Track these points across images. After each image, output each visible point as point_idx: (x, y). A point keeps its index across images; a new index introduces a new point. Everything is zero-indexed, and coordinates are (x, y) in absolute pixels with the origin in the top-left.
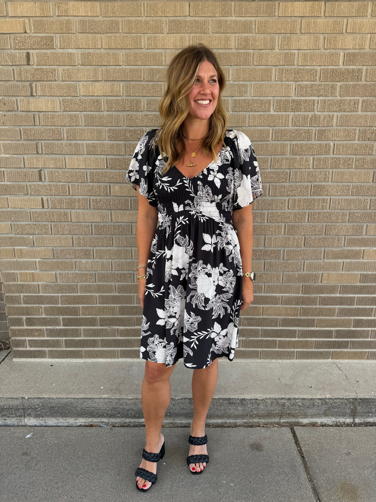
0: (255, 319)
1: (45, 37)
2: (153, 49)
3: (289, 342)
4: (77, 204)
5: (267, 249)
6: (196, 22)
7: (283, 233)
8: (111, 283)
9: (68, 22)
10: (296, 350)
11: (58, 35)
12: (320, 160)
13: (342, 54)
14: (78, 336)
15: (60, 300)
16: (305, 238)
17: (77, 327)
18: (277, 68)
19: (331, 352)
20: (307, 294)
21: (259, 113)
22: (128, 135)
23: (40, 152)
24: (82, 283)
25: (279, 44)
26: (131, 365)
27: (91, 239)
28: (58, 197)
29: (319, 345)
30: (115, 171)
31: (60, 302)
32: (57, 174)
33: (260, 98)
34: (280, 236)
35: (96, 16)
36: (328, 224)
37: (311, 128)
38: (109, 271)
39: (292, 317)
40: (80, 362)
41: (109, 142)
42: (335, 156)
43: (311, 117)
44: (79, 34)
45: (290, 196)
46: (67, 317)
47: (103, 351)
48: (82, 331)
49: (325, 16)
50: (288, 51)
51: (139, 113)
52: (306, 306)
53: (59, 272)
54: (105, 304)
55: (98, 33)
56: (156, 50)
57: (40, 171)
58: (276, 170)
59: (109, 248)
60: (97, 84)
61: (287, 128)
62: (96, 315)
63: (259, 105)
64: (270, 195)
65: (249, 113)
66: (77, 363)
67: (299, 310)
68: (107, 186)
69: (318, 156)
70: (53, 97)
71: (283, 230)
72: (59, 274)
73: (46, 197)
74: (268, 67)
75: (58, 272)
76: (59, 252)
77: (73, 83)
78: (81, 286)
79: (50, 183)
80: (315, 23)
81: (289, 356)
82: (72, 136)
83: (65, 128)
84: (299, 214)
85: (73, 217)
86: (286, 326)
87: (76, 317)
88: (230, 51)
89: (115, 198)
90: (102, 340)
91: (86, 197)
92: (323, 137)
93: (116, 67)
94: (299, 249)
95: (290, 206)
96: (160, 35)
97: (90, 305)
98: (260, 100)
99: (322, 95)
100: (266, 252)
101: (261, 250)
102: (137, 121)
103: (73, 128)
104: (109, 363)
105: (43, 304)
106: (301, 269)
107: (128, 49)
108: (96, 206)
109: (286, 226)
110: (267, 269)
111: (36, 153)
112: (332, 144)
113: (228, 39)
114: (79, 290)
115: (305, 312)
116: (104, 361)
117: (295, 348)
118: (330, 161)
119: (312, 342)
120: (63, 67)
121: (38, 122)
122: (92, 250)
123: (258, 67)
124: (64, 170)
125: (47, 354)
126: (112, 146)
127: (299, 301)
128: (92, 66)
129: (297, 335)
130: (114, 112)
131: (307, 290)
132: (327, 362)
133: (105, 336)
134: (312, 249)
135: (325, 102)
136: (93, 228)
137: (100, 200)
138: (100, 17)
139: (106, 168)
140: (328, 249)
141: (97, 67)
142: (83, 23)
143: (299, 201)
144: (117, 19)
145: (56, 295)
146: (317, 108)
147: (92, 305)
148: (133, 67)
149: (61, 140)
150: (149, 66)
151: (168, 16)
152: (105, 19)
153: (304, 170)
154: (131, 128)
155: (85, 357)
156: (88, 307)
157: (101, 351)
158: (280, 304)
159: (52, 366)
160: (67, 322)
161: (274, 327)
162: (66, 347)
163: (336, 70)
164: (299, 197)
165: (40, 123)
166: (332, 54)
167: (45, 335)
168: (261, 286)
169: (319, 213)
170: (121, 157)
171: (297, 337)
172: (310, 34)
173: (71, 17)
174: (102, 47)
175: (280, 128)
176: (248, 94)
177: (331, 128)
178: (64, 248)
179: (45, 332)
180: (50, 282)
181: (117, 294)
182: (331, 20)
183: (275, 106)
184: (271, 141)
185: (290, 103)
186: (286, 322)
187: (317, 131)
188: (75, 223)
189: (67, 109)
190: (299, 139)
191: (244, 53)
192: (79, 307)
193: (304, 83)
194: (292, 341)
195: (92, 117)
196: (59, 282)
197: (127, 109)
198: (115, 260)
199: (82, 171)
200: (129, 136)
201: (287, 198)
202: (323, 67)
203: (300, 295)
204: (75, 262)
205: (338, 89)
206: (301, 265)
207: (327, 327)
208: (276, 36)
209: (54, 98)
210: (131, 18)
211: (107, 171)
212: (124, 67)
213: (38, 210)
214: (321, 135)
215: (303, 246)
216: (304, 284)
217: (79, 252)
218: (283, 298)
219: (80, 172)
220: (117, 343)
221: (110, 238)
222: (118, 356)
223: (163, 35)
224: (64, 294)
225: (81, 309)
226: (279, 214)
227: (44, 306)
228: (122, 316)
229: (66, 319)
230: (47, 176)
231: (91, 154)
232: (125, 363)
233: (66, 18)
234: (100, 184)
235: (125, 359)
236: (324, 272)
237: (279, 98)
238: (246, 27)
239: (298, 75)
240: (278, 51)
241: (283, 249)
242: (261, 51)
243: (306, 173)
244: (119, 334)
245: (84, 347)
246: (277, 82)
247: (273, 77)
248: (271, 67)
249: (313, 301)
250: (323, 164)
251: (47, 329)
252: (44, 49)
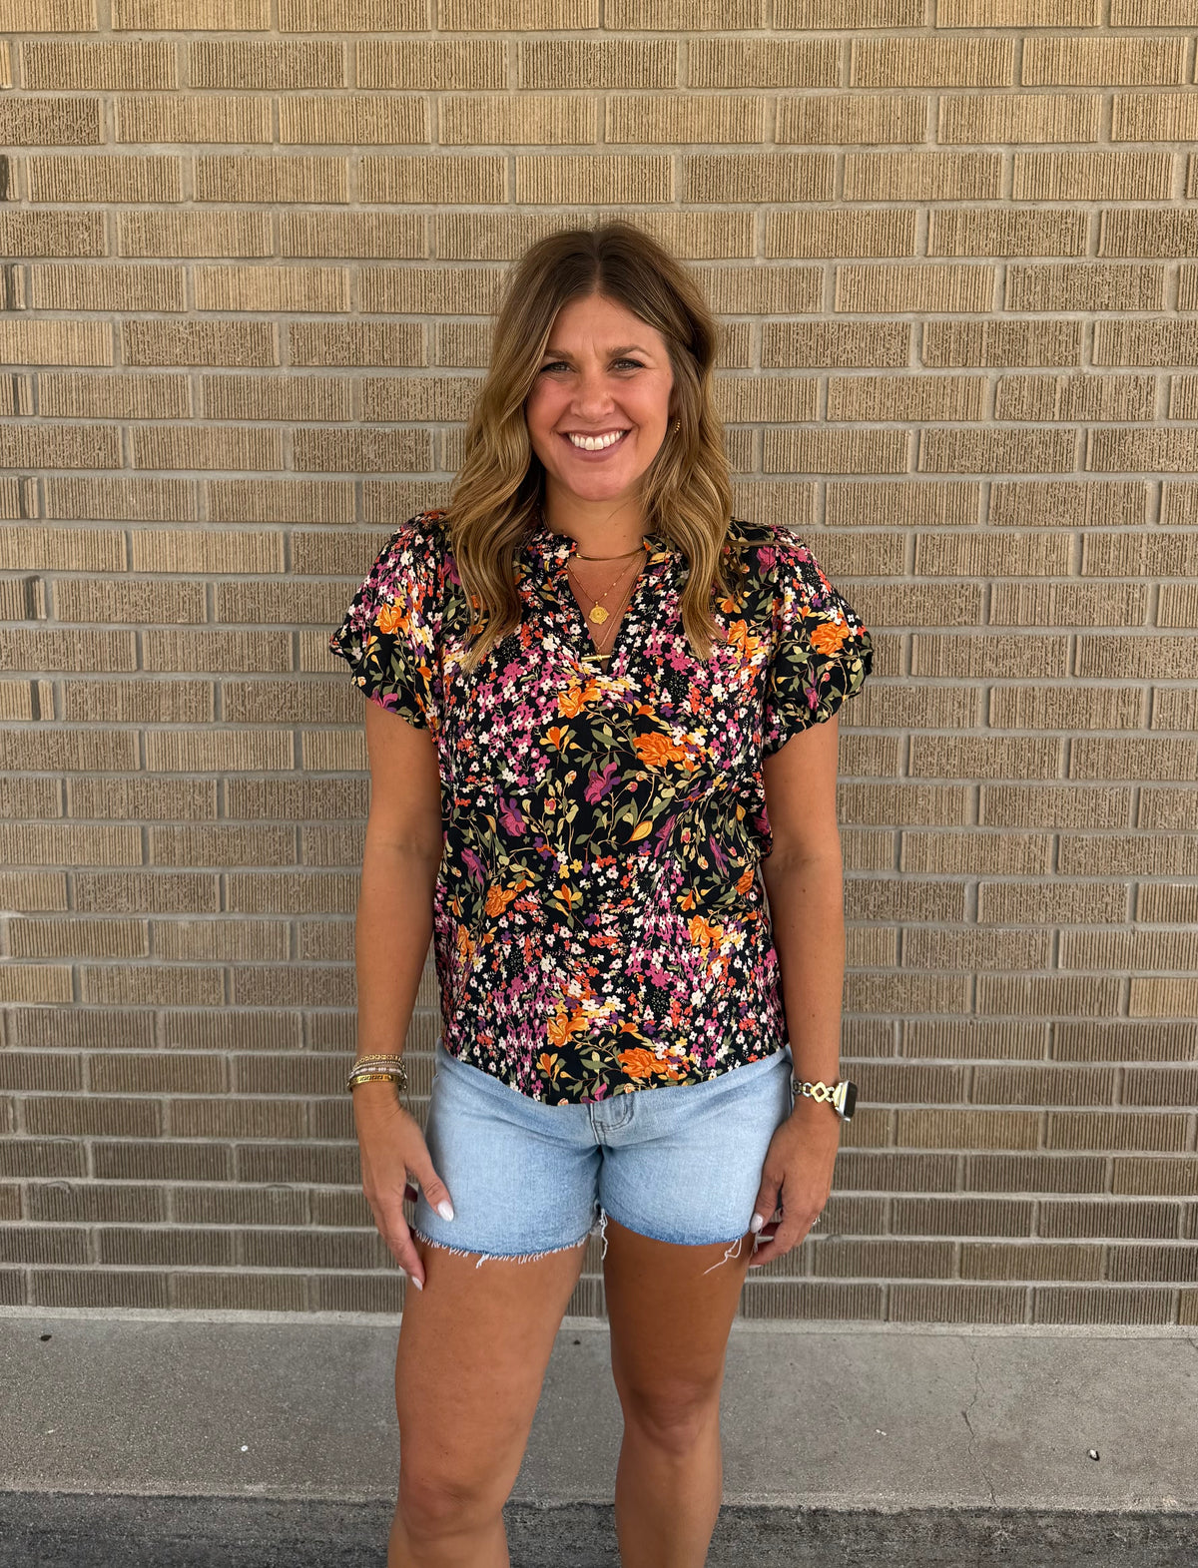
0: (865, 1158)
1: (70, 102)
2: (468, 144)
3: (1003, 1251)
4: (166, 702)
5: (909, 878)
6: (626, 49)
7: (969, 818)
8: (288, 1009)
9: (155, 52)
10: (1030, 1284)
11: (115, 96)
12: (1104, 543)
13: (1177, 160)
14: (157, 1219)
15: (86, 1071)
16: (1058, 837)
17: (149, 1183)
18: (933, 208)
19: (1176, 1296)
20: (1070, 1058)
21: (863, 373)
22: (369, 451)
23: (34, 512)
24: (175, 1009)
25: (937, 125)
26: (363, 1341)
27: (215, 837)
28: (96, 677)
29: (1123, 1265)
30: (315, 580)
31: (86, 1080)
32: (94, 592)
33: (867, 318)
34: (960, 830)
35: (258, 31)
36: (1145, 785)
37: (1069, 426)
38: (282, 959)
39: (1012, 1153)
40: (158, 1324)
41: (299, 477)
42: (1165, 530)
43: (1066, 385)
44: (192, 93)
45: (991, 675)
46: (114, 1140)
47: (252, 1278)
48: (170, 1199)
49: (1110, 27)
50: (972, 149)
51: (414, 375)
52: (1068, 1109)
53: (89, 962)
54: (264, 1091)
55: (261, 89)
56: (478, 150)
57: (30, 582)
58: (934, 581)
59: (286, 870)
60: (257, 270)
61: (973, 425)
62: (226, 1135)
63: (863, 345)
64: (914, 672)
65: (825, 373)
66: (148, 1326)
67: (1041, 1125)
68: (284, 636)
69: (1099, 530)
70: (90, 313)
71: (969, 806)
72: (89, 972)
73: (52, 677)
74: (899, 205)
75: (84, 963)
76: (90, 887)
77: (166, 263)
78: (170, 1022)
79: (65, 626)
80: (1073, 51)
81: (1005, 1307)
82: (157, 453)
83: (131, 426)
84: (1032, 749)
85: (151, 753)
86: (991, 1190)
87: (148, 1140)
88: (752, 150)
89: (315, 678)
90: (249, 1237)
91: (202, 677)
92: (1114, 458)
93: (328, 207)
94: (1035, 882)
95: (992, 716)
96: (494, 97)
97: (203, 1097)
98: (866, 326)
99: (1107, 306)
100: (904, 890)
101: (886, 885)
102: (404, 402)
103: (160, 424)
104: (276, 1328)
105: (20, 1087)
106: (1043, 960)
107: (374, 144)
108: (242, 709)
109: (983, 790)
110: (910, 961)
111: (17, 514)
112: (1150, 487)
113: (744, 109)
114: (160, 1033)
115: (1064, 1132)
116: (257, 1321)
117: (1025, 1278)
118: (1144, 548)
119: (1095, 1251)
120: (130, 207)
121: (30, 405)
122: (217, 877)
123: (860, 206)
124: (121, 578)
125: (29, 1289)
126: (308, 492)
127: (1037, 1087)
128: (237, 206)
129: (1033, 1226)
130: (318, 369)
131: (1068, 1042)
132: (1157, 1335)
133: (259, 1222)
134: (1085, 881)
135: (1118, 333)
136: (227, 795)
137: (256, 686)
138: (273, 33)
139: (283, 570)
140: (1149, 882)
141: (254, 208)
142: (207, 54)
143: (1029, 695)
144: (334, 40)
145: (73, 1052)
146: (1089, 352)
147: (211, 1097)
148: (391, 209)
149: (117, 468)
150: (449, 207)
151: (523, 28)
152: (289, 39)
153: (1044, 580)
154: (380, 429)
155: (181, 1303)
156: (196, 1103)
157: (242, 1278)
158: (966, 1099)
159: (45, 1338)
160: (112, 1162)
161: (943, 1190)
162: (103, 1262)
163: (1158, 216)
164: (1030, 682)
165: (35, 405)
166: (1142, 161)
167: (25, 1210)
168: (888, 1027)
169: (1110, 745)
170: (341, 529)
171: (1033, 1233)
172: (1054, 90)
173: (166, 35)
174: (277, 140)
175: (949, 426)
176: (824, 302)
177: (1146, 425)
178: (111, 870)
179: (25, 1200)
180: (51, 1003)
181: (309, 1053)
182: (1134, 41)
183: (925, 349)
184: (911, 475)
185: (985, 335)
186: (987, 1173)
187: (1090, 436)
188: (158, 776)
189: (141, 357)
190: (1020, 467)
191: (806, 158)
192: (160, 1103)
193: (1037, 261)
194: (1013, 1248)
195: (235, 387)
196: (87, 1004)
197: (367, 360)
198: (307, 918)
199: (193, 580)
200: (372, 456)
201: (980, 686)
202: (1106, 206)
203: (1046, 1063)
204: (150, 924)
205: (1168, 284)
206: (1044, 945)
207: (1153, 1191)
208: (929, 97)
209: (94, 317)
210: (386, 37)
211: (288, 579)
212: (357, 208)
213: (17, 728)
214: (1108, 449)
215: (1049, 870)
216: (1057, 1019)
217: (167, 887)
218: (977, 1074)
219: (184, 584)
220: (307, 1250)
221: (289, 834)
222: (310, 1302)
223: (505, 96)
224: (102, 1051)
225: (167, 1112)
226: (952, 743)
227: (21, 1095)
228: (330, 1143)
229: (107, 1147)
230: (56, 598)
231: (227, 521)
232: (339, 1329)
233: (148, 37)
234: (260, 628)
235: (337, 1314)
236: (1137, 973)
237: (940, 318)
238: (815, 67)
239: (1012, 236)
240: (934, 148)
241: (974, 879)
242: (870, 150)
243: (1053, 594)
244: (316, 1214)
245: (175, 1263)
246: (932, 260)
247: (918, 243)
248: (907, 205)
249: (1094, 1087)
250: (1117, 558)
251: (31, 1188)
252: (60, 145)
